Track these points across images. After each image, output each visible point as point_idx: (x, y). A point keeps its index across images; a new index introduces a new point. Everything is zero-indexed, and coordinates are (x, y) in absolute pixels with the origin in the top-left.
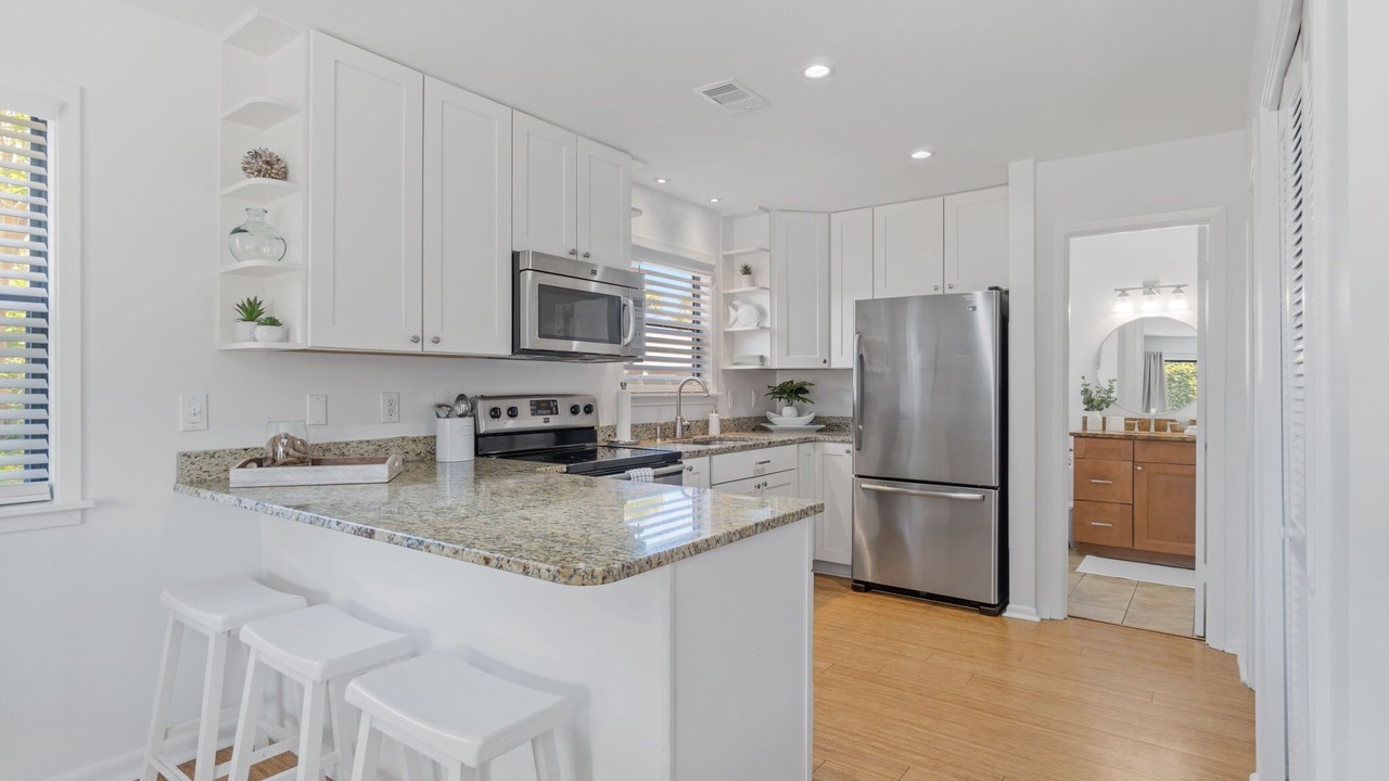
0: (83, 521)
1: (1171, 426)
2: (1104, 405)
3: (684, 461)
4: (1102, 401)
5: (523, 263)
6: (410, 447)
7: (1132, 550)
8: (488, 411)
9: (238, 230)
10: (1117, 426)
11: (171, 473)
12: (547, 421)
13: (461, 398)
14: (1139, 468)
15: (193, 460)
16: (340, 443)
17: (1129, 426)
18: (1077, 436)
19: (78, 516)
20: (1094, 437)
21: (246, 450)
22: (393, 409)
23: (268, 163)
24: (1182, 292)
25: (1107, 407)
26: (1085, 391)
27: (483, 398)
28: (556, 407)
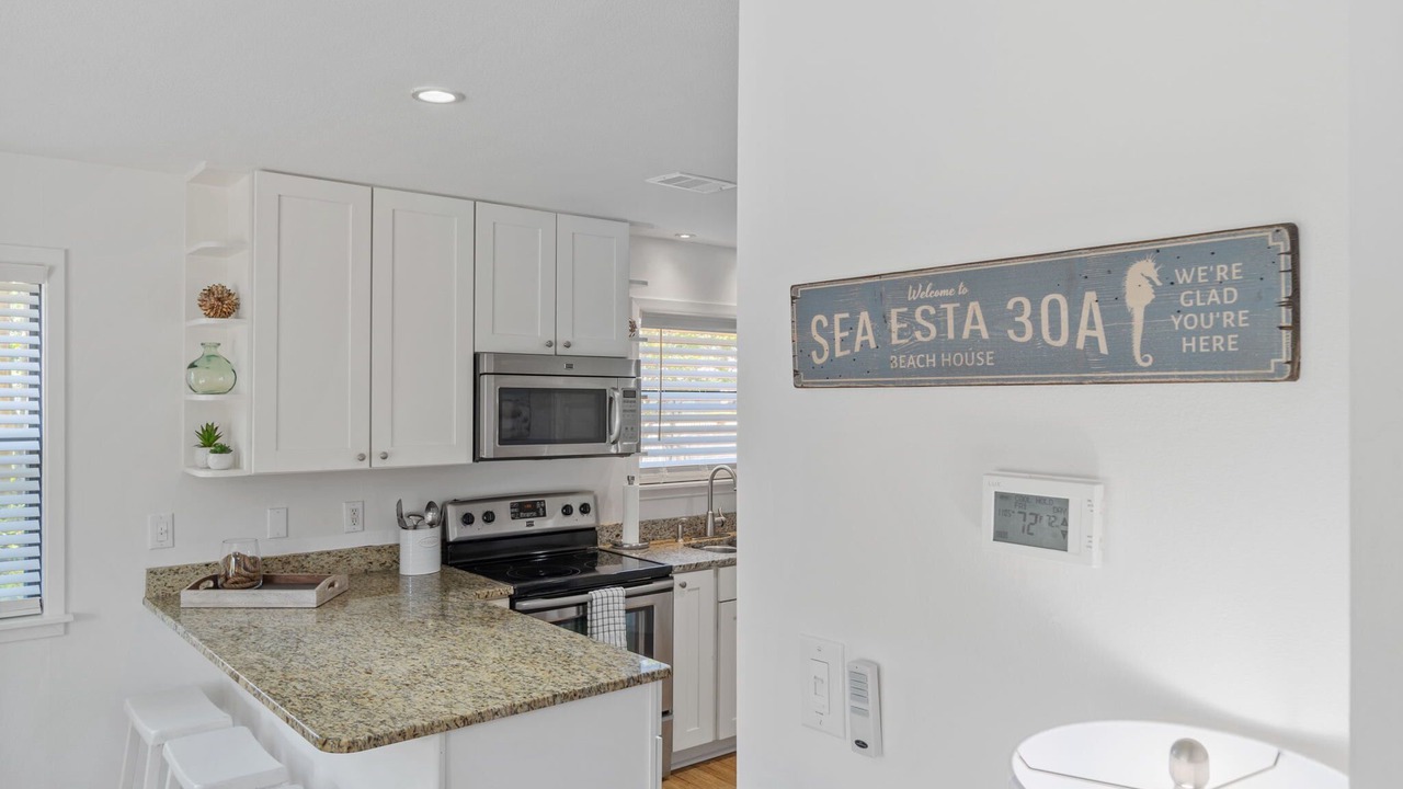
0: (66, 632)
3: (675, 576)
5: (485, 367)
6: (374, 557)
8: (461, 515)
9: (192, 366)
11: (140, 589)
12: (530, 524)
13: (430, 506)
15: (157, 577)
16: (300, 555)
19: (62, 629)
21: (207, 565)
22: (356, 517)
23: (219, 299)
27: (456, 502)
28: (544, 508)
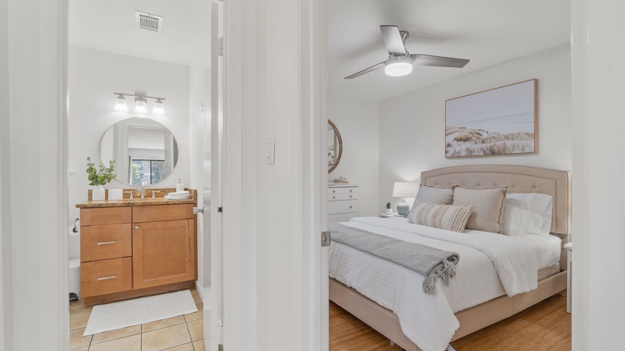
1: (155, 193)
2: (106, 180)
4: (105, 178)
7: (132, 291)
10: (117, 196)
14: (137, 228)
17: (126, 195)
18: (83, 207)
20: (100, 206)
24: (162, 103)
25: (109, 182)
26: (91, 170)
